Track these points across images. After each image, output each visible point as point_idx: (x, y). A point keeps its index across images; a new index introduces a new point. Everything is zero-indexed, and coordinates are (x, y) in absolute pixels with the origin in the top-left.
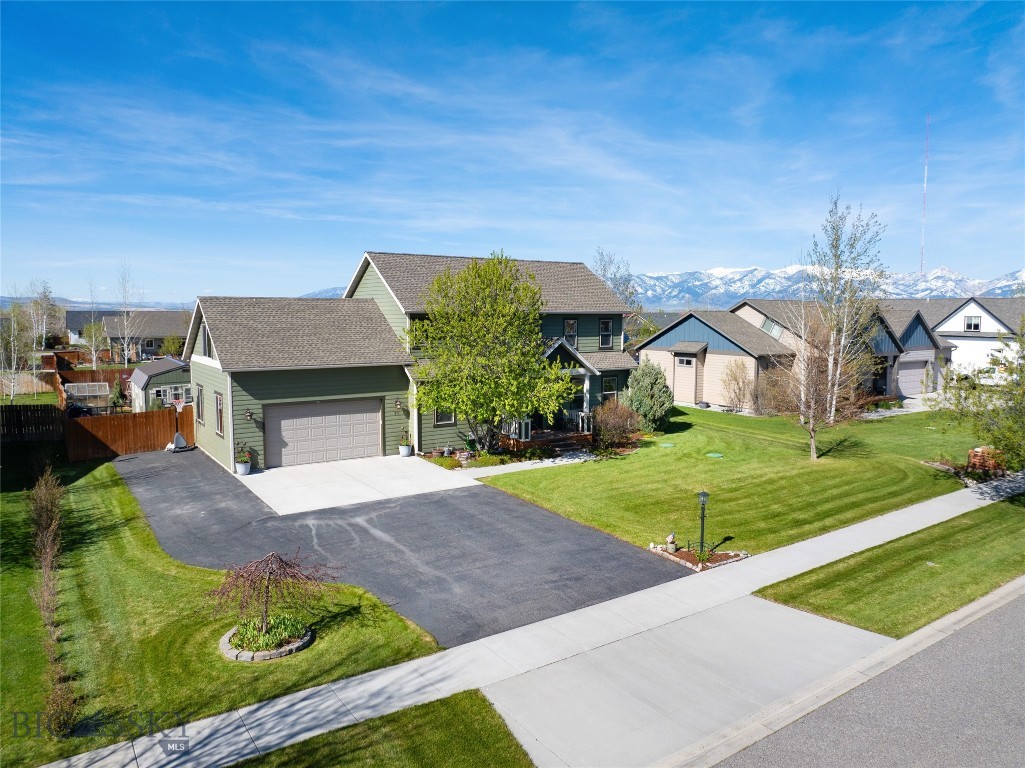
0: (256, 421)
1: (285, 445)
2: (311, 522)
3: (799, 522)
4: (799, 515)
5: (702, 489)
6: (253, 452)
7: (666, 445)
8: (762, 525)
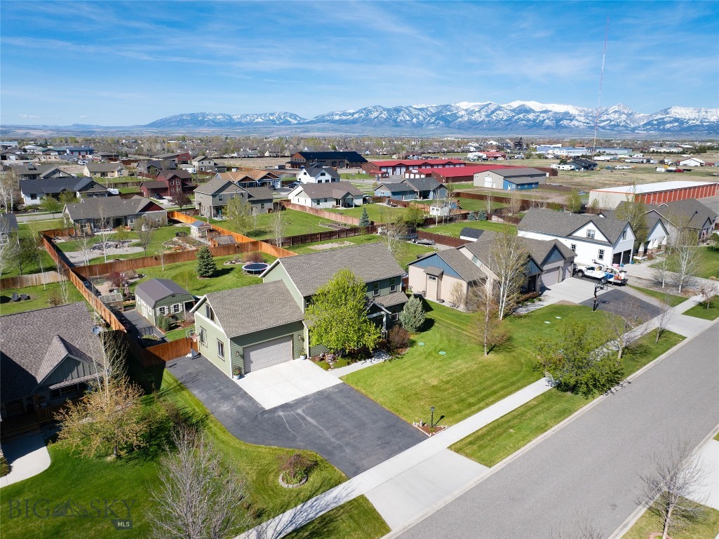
0: (240, 355)
1: (252, 362)
2: (281, 414)
3: (471, 405)
4: (472, 400)
5: (435, 382)
6: (240, 369)
7: (421, 344)
8: (456, 407)
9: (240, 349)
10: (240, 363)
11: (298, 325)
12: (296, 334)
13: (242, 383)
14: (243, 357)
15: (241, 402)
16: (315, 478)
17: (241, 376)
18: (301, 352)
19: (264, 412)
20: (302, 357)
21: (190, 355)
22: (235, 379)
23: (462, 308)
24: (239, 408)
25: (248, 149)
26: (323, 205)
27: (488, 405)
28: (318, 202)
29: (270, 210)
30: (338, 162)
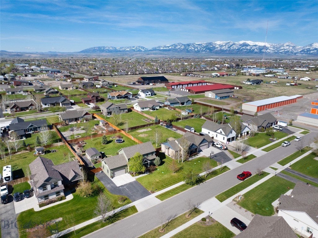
1: (115, 175)
2: (121, 188)
3: (164, 187)
4: (164, 186)
5: (158, 181)
6: (112, 176)
7: (158, 169)
8: (160, 187)
9: (112, 172)
10: (112, 175)
11: (126, 166)
12: (126, 168)
13: (112, 180)
14: (113, 174)
15: (112, 185)
16: (126, 202)
17: (112, 178)
18: (127, 171)
19: (117, 187)
20: (127, 173)
21: (100, 172)
22: (111, 179)
23: (173, 158)
24: (112, 186)
25: (122, 71)
26: (145, 110)
27: (168, 187)
28: (143, 109)
29: (126, 112)
30: (156, 81)
